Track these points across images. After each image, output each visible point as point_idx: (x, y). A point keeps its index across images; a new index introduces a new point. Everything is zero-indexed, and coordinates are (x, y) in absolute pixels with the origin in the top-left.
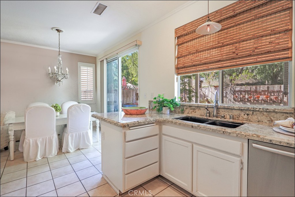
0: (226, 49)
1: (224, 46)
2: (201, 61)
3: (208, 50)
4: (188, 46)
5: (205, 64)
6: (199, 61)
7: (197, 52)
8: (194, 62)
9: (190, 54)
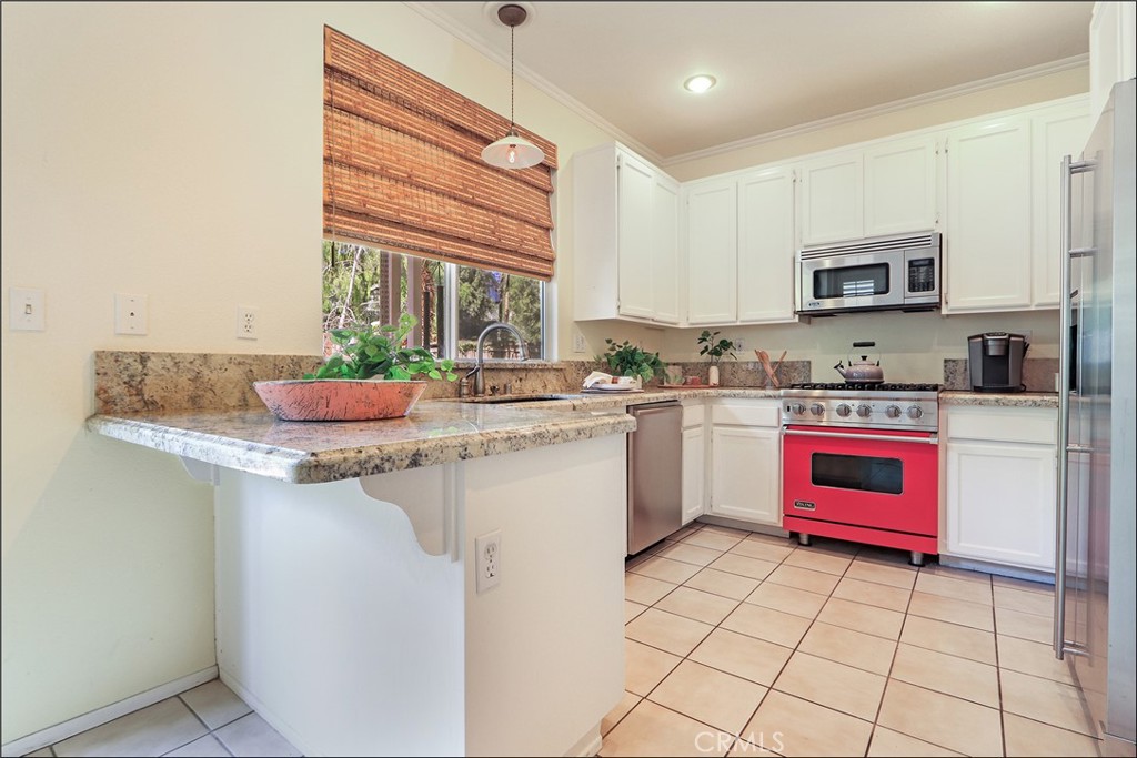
0: (479, 216)
1: (473, 205)
2: (425, 218)
3: (437, 193)
4: (371, 138)
5: (433, 232)
6: (418, 216)
7: (409, 181)
8: (404, 212)
9: (382, 173)
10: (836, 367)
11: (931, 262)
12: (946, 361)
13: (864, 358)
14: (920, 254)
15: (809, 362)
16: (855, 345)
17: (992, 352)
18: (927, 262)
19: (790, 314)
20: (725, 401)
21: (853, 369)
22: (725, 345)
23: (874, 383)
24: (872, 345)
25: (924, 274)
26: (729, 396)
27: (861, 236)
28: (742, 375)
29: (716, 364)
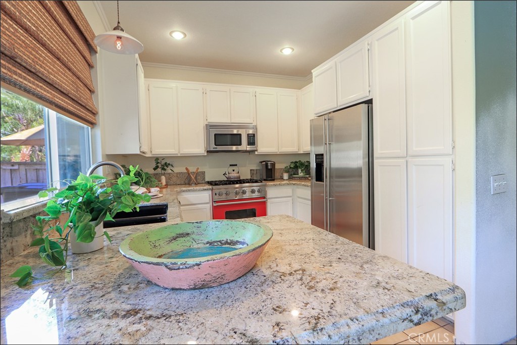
10: (224, 175)
11: (254, 135)
12: (251, 170)
13: (234, 170)
14: (251, 132)
15: (204, 172)
16: (231, 165)
17: (269, 168)
18: (253, 135)
19: (203, 152)
20: (183, 193)
21: (230, 175)
22: (167, 165)
23: (238, 181)
24: (236, 165)
25: (252, 140)
26: (186, 191)
27: (230, 122)
28: (174, 179)
29: (164, 174)
